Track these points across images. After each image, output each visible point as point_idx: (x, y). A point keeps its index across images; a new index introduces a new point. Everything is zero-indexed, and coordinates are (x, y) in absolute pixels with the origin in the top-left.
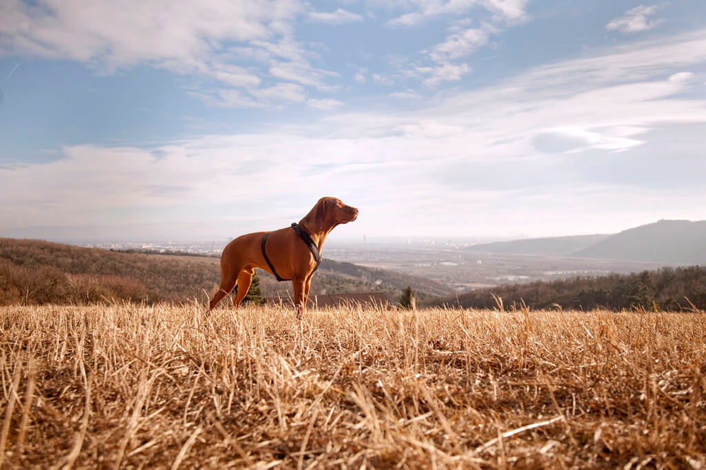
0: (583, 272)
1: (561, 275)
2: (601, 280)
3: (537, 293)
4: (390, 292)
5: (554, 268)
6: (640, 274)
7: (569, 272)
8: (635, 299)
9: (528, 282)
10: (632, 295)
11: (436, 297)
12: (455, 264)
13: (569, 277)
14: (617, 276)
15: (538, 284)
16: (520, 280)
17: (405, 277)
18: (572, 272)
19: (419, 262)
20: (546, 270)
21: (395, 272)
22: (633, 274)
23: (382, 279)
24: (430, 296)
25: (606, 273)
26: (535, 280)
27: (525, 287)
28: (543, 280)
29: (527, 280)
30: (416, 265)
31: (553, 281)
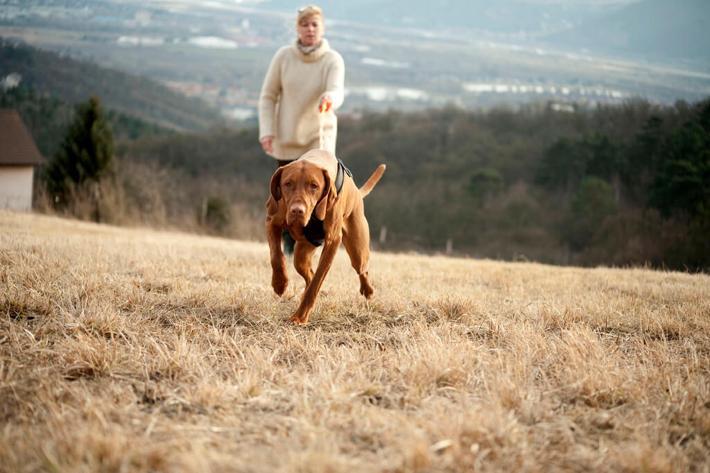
0: (559, 92)
1: (503, 94)
2: (605, 114)
3: (444, 138)
4: (43, 111)
5: (491, 73)
6: (699, 105)
7: (524, 89)
8: (683, 168)
9: (421, 109)
10: (677, 158)
11: (171, 132)
12: (231, 45)
13: (526, 100)
14: (645, 106)
15: (449, 115)
16: (400, 100)
17: (89, 70)
18: (531, 88)
19: (130, 32)
20: (471, 78)
21: (62, 55)
22: (681, 104)
23: (21, 72)
24: (157, 130)
25: (617, 96)
26: (440, 101)
27: (413, 119)
28: (459, 103)
29: (418, 102)
30: (123, 39)
31: (486, 108)
